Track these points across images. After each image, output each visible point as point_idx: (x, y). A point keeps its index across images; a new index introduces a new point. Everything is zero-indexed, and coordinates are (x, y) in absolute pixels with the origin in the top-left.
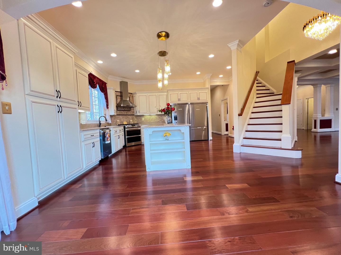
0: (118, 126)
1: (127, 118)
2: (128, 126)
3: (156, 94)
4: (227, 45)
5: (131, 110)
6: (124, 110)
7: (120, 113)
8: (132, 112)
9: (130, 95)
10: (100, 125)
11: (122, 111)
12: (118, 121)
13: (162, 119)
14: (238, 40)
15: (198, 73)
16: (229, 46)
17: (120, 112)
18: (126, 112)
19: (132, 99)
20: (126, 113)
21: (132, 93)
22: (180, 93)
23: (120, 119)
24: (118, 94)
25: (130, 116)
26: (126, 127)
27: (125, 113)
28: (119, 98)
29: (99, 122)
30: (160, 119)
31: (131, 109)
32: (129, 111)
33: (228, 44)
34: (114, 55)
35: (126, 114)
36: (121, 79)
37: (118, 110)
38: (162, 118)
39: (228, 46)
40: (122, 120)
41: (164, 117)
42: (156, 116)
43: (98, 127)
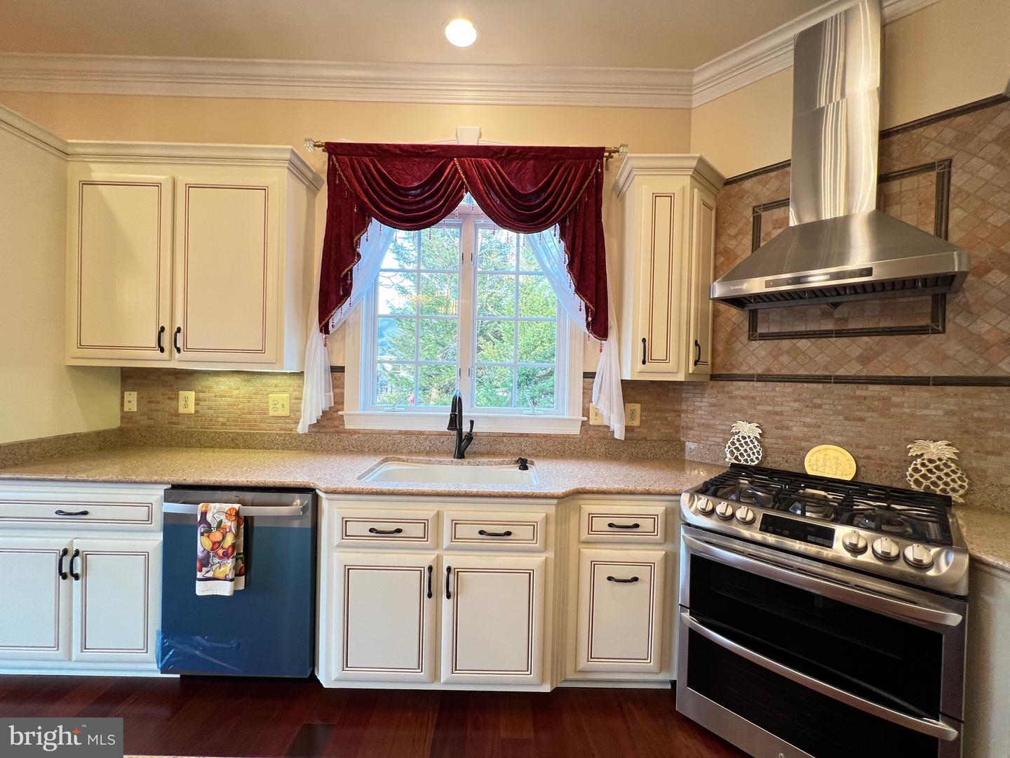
1: (872, 417)
6: (829, 325)
7: (785, 359)
11: (803, 344)
17: (778, 353)
20: (864, 360)
23: (768, 423)
24: (778, 189)
25: (924, 393)
28: (776, 223)
32: (922, 330)
37: (759, 331)
40: (797, 430)
43: (447, 453)
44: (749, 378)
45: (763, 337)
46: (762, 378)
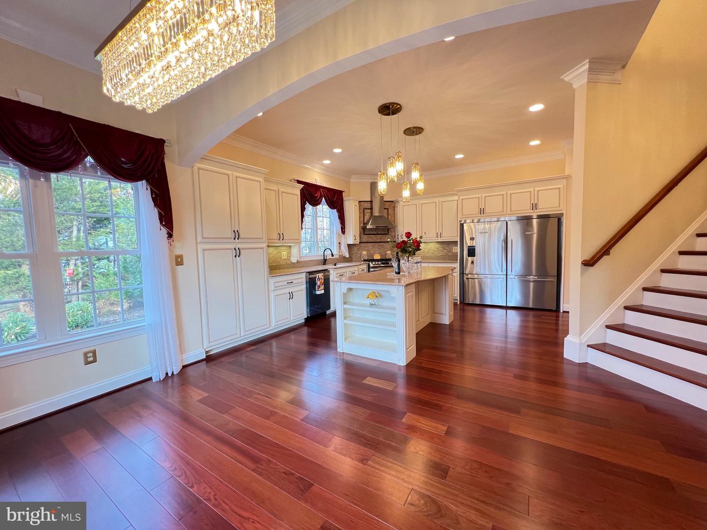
0: (363, 263)
1: (382, 248)
2: (374, 263)
3: (437, 200)
4: (562, 77)
5: (390, 233)
6: (376, 233)
7: (370, 239)
8: (392, 236)
9: (389, 206)
10: (325, 262)
11: (372, 236)
12: (365, 253)
13: (449, 252)
14: (588, 60)
15: (535, 143)
16: (566, 79)
17: (368, 238)
18: (379, 236)
19: (392, 212)
20: (380, 239)
21: (393, 201)
22: (484, 195)
23: (368, 251)
24: (367, 206)
25: (386, 244)
26: (371, 265)
27: (378, 239)
28: (368, 213)
29: (324, 258)
30: (445, 251)
31: (391, 231)
32: (386, 234)
33: (563, 75)
34: (338, 151)
35: (379, 241)
36: (372, 178)
37: (365, 233)
38: (450, 248)
39: (563, 80)
40: (372, 252)
41: (454, 247)
42: (437, 245)
43: (322, 265)
44: (364, 243)
45: (366, 234)
46: (366, 242)
